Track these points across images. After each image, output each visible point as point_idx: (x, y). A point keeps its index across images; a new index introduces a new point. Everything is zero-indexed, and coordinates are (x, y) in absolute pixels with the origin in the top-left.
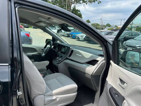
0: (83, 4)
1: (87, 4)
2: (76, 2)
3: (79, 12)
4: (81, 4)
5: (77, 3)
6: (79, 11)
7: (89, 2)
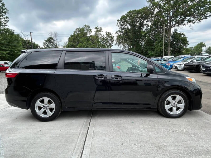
0: (189, 24)
1: (194, 23)
2: (177, 24)
3: (182, 36)
4: (185, 26)
5: (179, 25)
6: (183, 34)
7: (196, 20)
